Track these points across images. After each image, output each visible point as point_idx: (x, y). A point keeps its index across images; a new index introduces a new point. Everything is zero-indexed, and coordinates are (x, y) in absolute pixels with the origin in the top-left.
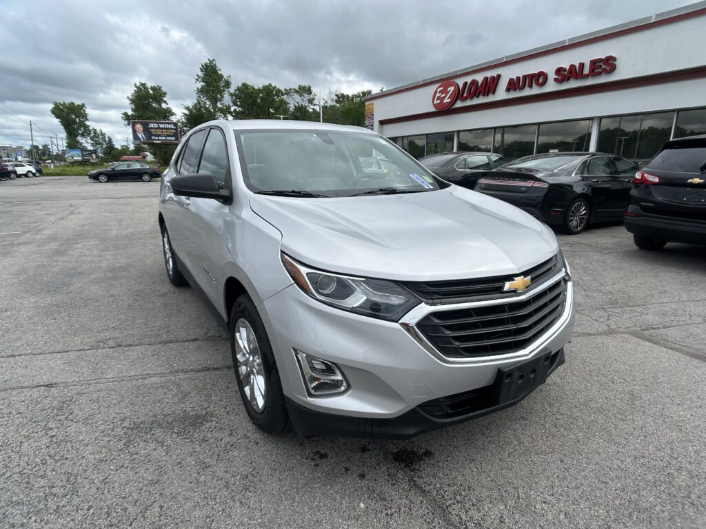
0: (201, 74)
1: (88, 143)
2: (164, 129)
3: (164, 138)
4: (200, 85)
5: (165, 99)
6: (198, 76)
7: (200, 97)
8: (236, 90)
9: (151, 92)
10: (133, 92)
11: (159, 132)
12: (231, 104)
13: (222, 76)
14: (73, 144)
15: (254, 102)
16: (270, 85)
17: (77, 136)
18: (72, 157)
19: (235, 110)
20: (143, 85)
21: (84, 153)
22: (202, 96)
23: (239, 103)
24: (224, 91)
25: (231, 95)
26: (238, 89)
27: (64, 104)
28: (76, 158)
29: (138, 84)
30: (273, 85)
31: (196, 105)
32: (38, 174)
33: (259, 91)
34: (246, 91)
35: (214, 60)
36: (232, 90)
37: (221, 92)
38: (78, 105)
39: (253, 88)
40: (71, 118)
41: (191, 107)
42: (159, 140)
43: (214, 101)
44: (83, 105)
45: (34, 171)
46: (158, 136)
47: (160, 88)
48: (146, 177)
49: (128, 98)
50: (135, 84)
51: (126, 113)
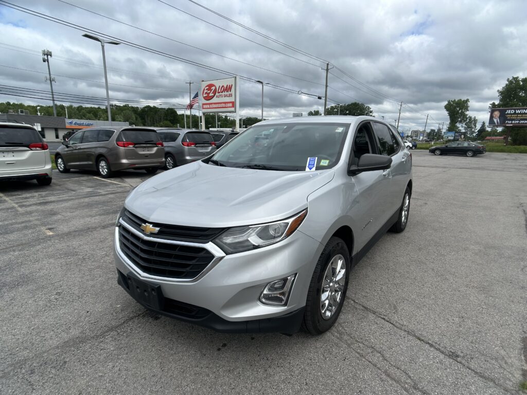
1: (462, 127)
2: (520, 114)
3: (518, 122)
9: (522, 83)
10: (504, 85)
11: (514, 117)
14: (452, 128)
17: (456, 123)
18: (448, 137)
21: (457, 134)
27: (455, 100)
28: (449, 138)
29: (511, 78)
32: (414, 148)
38: (464, 101)
40: (456, 110)
42: (512, 123)
44: (467, 100)
45: (411, 146)
46: (512, 120)
48: (470, 153)
49: (498, 91)
50: (508, 79)
51: (494, 103)
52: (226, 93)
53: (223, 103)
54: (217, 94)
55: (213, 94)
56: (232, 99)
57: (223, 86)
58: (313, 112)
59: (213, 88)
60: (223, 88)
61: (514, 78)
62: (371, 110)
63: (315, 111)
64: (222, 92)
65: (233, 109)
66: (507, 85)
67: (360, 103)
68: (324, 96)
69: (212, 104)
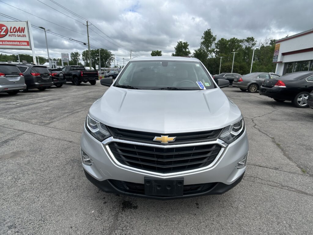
0: (204, 36)
4: (203, 40)
5: (188, 47)
6: (202, 37)
7: (202, 46)
8: (218, 42)
9: (183, 45)
10: (177, 45)
12: (215, 48)
13: (213, 36)
15: (225, 47)
16: (234, 38)
19: (216, 50)
20: (181, 42)
22: (203, 45)
23: (219, 48)
24: (212, 42)
25: (216, 44)
26: (219, 41)
27: (155, 51)
29: (179, 42)
30: (236, 38)
31: (199, 49)
33: (229, 41)
34: (223, 42)
35: (210, 29)
36: (216, 42)
37: (211, 43)
39: (226, 40)
41: (197, 50)
43: (207, 47)
44: (161, 51)
47: (187, 43)
49: (175, 48)
50: (178, 42)
51: (173, 54)
52: (19, 33)
53: (18, 41)
54: (9, 33)
55: (5, 33)
56: (27, 39)
57: (15, 28)
58: (74, 53)
59: (5, 28)
60: (15, 29)
61: (180, 42)
62: (112, 54)
63: (75, 53)
64: (15, 32)
65: (28, 47)
66: (178, 45)
67: (105, 49)
68: (88, 43)
69: (5, 41)
